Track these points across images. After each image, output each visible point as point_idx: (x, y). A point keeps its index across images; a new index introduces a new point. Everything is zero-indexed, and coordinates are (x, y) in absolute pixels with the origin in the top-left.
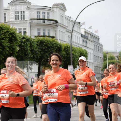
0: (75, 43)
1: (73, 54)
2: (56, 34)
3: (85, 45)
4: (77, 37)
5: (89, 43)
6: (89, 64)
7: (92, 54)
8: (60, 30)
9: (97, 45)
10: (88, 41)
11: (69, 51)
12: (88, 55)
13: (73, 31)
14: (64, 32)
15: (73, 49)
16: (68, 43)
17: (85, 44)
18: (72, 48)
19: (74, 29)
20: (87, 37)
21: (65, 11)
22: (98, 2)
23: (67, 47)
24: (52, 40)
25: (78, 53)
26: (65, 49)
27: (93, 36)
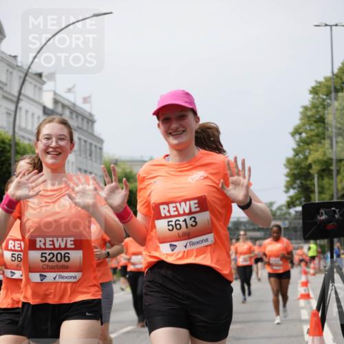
4: (33, 115)
9: (86, 139)
13: (21, 97)
19: (23, 91)
21: (2, 39)
27: (78, 115)
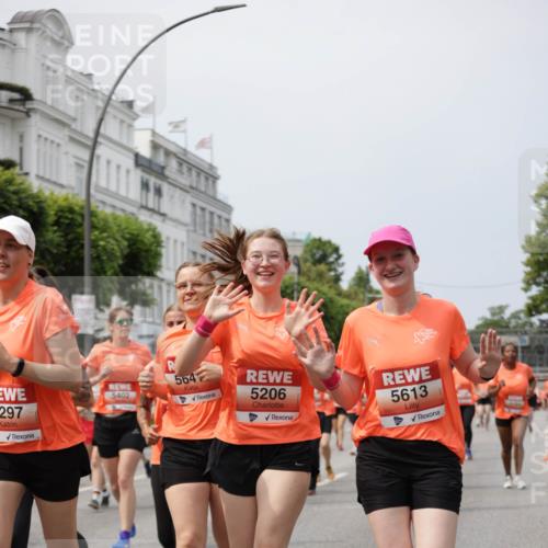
0: (106, 191)
1: (94, 245)
2: (21, 150)
3: (151, 205)
4: (119, 167)
5: (172, 197)
6: (168, 291)
7: (183, 244)
8: (41, 133)
9: (204, 205)
10: (165, 187)
11: (79, 230)
12: (163, 251)
13: (100, 139)
14: (57, 141)
15: (94, 219)
16: (76, 191)
17: (151, 201)
18: (93, 214)
19: (102, 130)
20: (163, 168)
21: (68, 48)
22: (218, 10)
23: (71, 210)
24: (4, 177)
25: (120, 239)
26: (60, 217)
27: (191, 166)
